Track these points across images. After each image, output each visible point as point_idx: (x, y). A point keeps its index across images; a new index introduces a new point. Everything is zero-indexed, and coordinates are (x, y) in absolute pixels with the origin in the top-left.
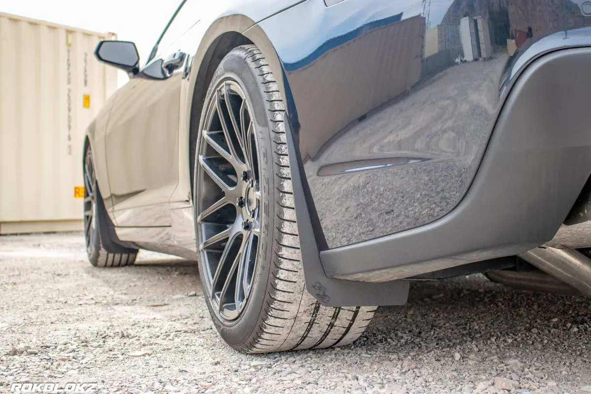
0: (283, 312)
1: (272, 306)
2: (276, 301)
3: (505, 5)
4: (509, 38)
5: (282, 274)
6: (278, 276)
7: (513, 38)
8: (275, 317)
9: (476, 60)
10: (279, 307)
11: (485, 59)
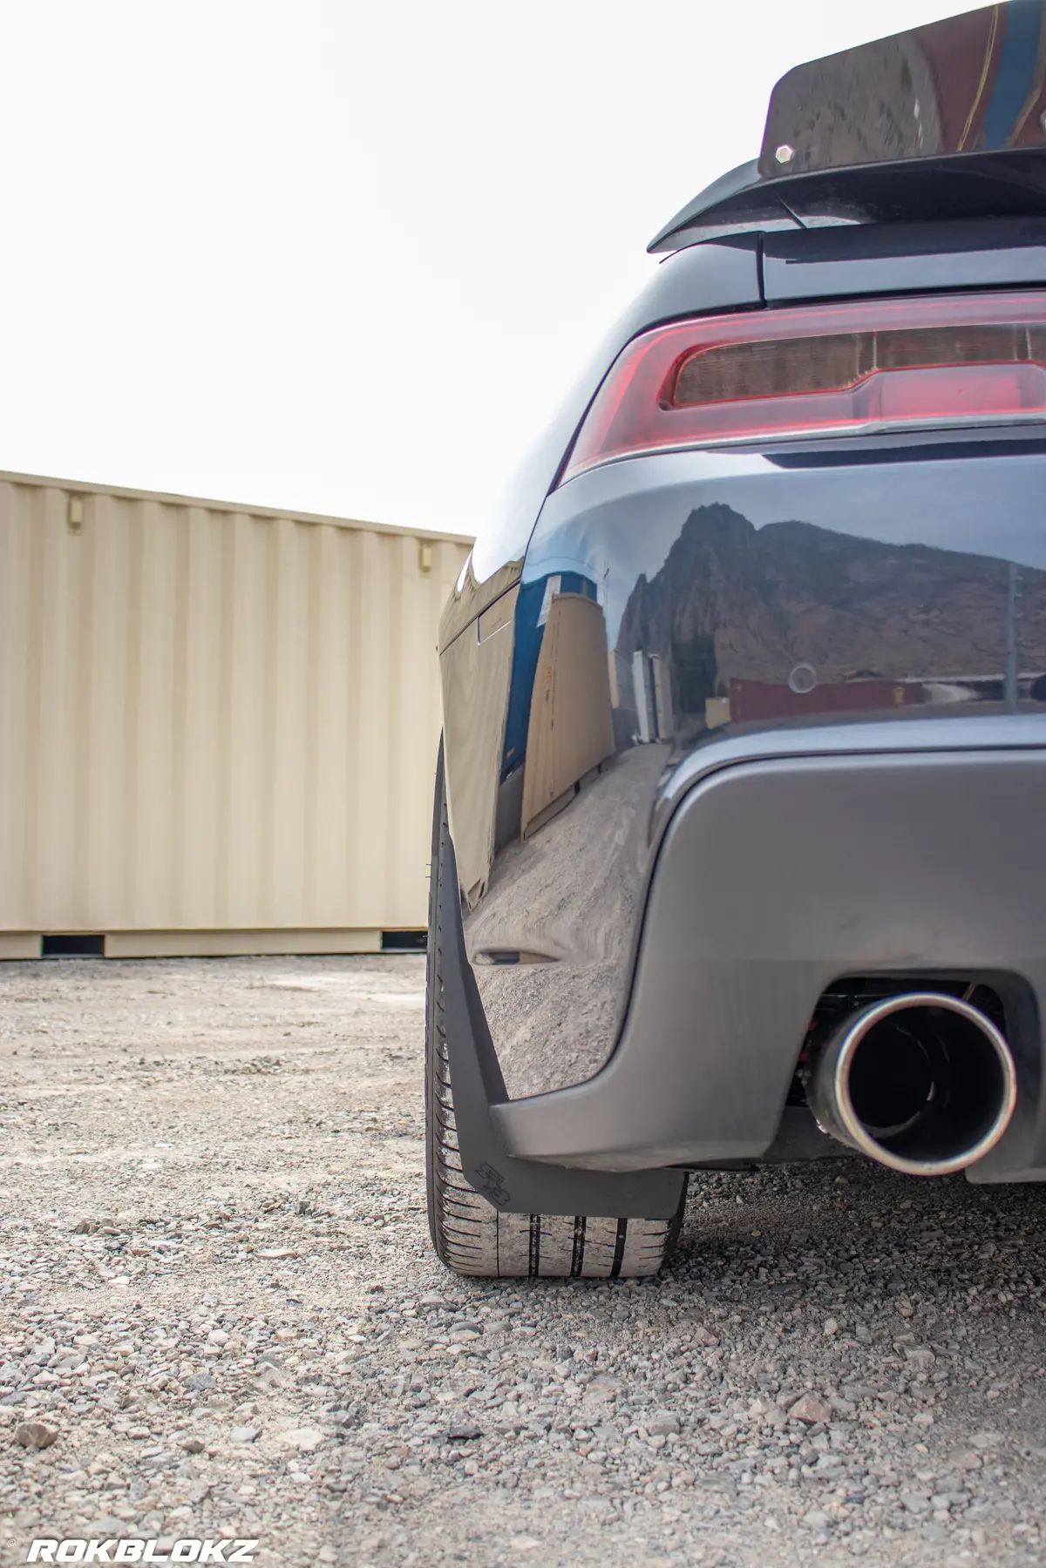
0: (468, 1209)
1: (445, 1196)
2: (450, 1188)
3: (708, 629)
4: (712, 695)
5: (451, 1138)
6: (444, 1141)
7: (723, 694)
8: (457, 1217)
9: (653, 741)
10: (456, 1199)
11: (663, 740)
